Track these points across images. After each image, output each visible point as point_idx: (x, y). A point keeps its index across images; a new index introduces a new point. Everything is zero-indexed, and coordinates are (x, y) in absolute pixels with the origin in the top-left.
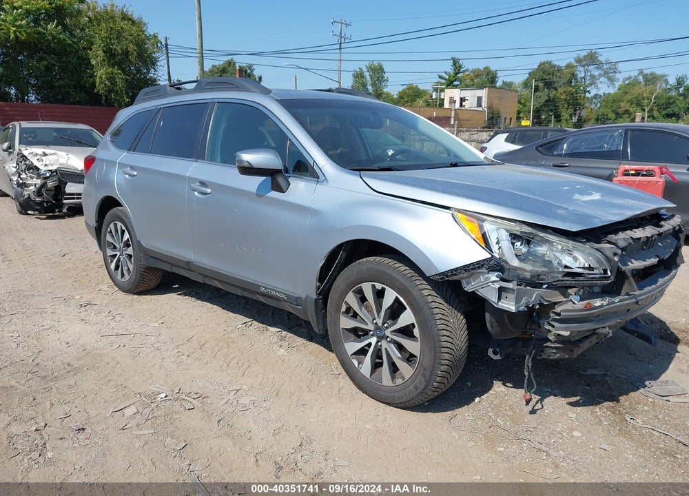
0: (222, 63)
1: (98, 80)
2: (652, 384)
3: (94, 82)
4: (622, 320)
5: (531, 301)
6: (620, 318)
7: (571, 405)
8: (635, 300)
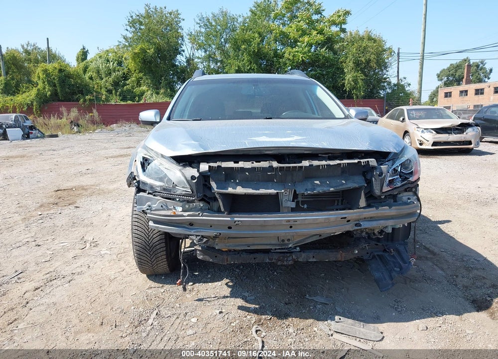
0: (458, 61)
1: (346, 82)
2: (342, 320)
3: (344, 83)
4: (220, 234)
5: (154, 206)
6: (218, 232)
7: (240, 308)
8: (229, 219)
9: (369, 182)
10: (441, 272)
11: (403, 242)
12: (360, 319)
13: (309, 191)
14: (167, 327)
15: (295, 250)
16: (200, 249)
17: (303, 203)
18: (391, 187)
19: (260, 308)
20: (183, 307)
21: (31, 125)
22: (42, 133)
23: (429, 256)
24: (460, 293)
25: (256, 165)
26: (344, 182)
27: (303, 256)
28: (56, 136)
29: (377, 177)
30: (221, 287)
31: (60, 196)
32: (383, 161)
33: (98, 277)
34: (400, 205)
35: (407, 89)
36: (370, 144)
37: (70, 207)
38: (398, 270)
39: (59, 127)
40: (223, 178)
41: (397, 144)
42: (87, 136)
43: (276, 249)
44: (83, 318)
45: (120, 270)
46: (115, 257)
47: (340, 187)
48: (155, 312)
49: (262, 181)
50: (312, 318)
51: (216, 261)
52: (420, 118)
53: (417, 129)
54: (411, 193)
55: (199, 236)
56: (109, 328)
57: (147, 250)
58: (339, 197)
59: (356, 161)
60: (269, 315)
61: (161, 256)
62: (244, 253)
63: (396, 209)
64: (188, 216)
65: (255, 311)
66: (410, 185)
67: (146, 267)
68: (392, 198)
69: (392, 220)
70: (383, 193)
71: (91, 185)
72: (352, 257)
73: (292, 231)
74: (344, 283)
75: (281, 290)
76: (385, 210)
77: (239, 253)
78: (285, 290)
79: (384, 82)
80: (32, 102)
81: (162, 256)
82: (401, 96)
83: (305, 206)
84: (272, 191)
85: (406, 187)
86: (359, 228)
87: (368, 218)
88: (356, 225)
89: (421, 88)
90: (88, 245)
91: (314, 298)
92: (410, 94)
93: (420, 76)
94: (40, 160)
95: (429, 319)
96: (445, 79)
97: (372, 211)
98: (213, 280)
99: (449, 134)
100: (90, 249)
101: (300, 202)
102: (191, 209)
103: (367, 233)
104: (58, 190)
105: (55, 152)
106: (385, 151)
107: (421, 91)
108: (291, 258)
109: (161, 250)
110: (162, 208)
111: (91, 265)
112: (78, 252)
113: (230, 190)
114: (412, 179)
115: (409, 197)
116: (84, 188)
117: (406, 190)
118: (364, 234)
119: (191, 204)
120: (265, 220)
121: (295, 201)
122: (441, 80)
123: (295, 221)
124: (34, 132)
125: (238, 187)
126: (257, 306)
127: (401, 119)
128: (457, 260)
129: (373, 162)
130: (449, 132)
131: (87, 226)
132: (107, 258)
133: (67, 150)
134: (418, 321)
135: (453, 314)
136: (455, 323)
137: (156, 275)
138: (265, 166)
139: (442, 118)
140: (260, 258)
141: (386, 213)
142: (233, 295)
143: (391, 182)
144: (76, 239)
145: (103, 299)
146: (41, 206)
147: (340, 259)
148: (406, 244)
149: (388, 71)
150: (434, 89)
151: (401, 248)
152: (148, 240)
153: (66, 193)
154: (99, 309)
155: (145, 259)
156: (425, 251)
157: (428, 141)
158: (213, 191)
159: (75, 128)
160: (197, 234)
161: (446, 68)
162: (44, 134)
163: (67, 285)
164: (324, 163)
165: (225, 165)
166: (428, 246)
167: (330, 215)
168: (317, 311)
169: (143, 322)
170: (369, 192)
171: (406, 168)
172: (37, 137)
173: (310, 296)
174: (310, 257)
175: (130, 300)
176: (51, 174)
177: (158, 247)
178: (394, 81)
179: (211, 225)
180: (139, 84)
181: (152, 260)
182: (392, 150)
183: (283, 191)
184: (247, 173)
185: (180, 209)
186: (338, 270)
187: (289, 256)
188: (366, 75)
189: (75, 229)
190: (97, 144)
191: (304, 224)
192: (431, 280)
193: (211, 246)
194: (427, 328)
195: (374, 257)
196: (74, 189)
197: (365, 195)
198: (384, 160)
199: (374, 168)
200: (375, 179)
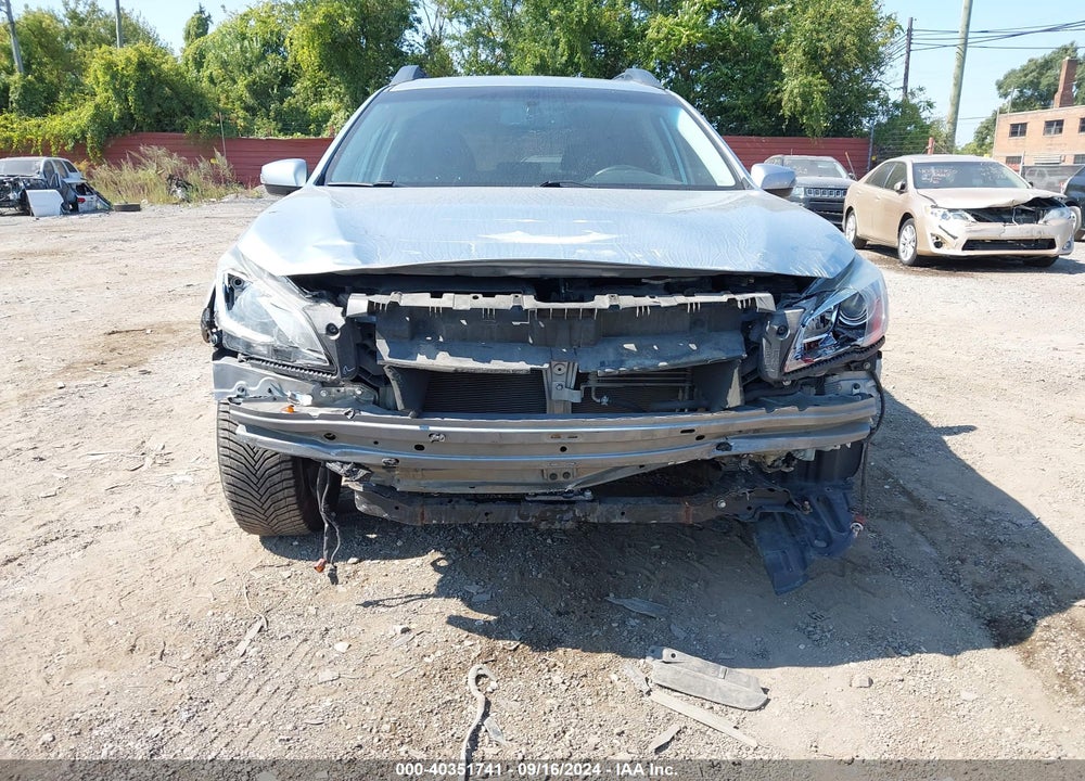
1: (786, 97)
2: (676, 659)
3: (780, 101)
4: (397, 461)
5: (253, 390)
6: (393, 455)
7: (454, 621)
8: (417, 428)
9: (754, 349)
10: (927, 549)
11: (841, 483)
12: (722, 655)
13: (609, 366)
14: (277, 660)
15: (581, 497)
16: (361, 489)
17: (600, 392)
18: (806, 361)
19: (498, 621)
20: (322, 614)
21: (80, 182)
22: (105, 200)
23: (907, 511)
24: (963, 601)
25: (483, 302)
26: (694, 347)
27: (598, 513)
28: (137, 208)
29: (773, 337)
30: (420, 571)
31: (116, 345)
32: (793, 298)
33: (150, 537)
34: (831, 401)
35: (924, 114)
36: (765, 257)
37: (132, 372)
38: (823, 545)
39: (143, 188)
40: (406, 330)
41: (833, 256)
42: (205, 209)
43: (536, 495)
44: (94, 633)
45: (202, 523)
46: (200, 490)
47: (684, 360)
48: (257, 626)
49: (499, 341)
50: (612, 650)
51: (395, 517)
52: (943, 184)
53: (931, 210)
54: (862, 374)
55: (349, 463)
56: (146, 659)
57: (252, 484)
58: (684, 381)
59: (724, 298)
60: (514, 639)
61: (285, 498)
62: (463, 501)
63: (817, 413)
64: (322, 417)
65: (486, 630)
66: (857, 355)
67: (252, 521)
68: (812, 386)
69: (806, 438)
70: (786, 374)
71: (188, 323)
72: (713, 515)
73: (564, 457)
74: (701, 567)
75: (554, 581)
76: (788, 415)
77: (450, 502)
78: (563, 581)
79: (873, 99)
80: (83, 133)
81: (288, 497)
82: (910, 133)
83: (605, 400)
84: (522, 366)
85: (847, 359)
86: (726, 453)
87: (748, 431)
88: (719, 447)
89: (956, 112)
90: (149, 461)
91: (626, 602)
92: (929, 127)
93: (955, 85)
94: (89, 261)
95: (881, 661)
96: (1016, 93)
97: (756, 416)
98: (405, 554)
99: (1005, 222)
100: (152, 470)
101: (593, 389)
102: (334, 400)
103: (751, 462)
104: (113, 333)
105: (126, 245)
106: (798, 273)
107: (956, 119)
108: (571, 515)
109: (285, 484)
110: (270, 395)
111: (144, 509)
112: (123, 476)
113: (421, 361)
114: (864, 341)
115: (857, 382)
116: (171, 330)
117: (848, 367)
118: (744, 465)
119: (334, 390)
120: (500, 433)
121: (582, 387)
122: (1005, 95)
123: (573, 436)
124: (87, 198)
125: (441, 353)
126: (492, 618)
127: (898, 186)
128: (970, 521)
129: (765, 300)
130: (1006, 217)
131: (158, 416)
132: (184, 491)
133: (154, 240)
134: (854, 664)
135: (938, 651)
136: (937, 674)
137: (281, 538)
138: (502, 307)
139: (994, 185)
140: (498, 513)
141: (790, 420)
142: (443, 590)
143: (810, 348)
144: (127, 445)
145: (148, 590)
146: (68, 368)
147: (683, 520)
148: (848, 487)
149: (882, 73)
150: (989, 115)
151: (836, 496)
152: (253, 463)
153: (129, 338)
154: (134, 614)
155: (248, 503)
156: (903, 499)
157: (955, 238)
158: (379, 362)
159: (179, 191)
160: (345, 459)
161: (1018, 68)
162: (109, 204)
163: (77, 554)
164: (646, 301)
165: (410, 300)
166: (910, 487)
167: (655, 424)
168: (625, 633)
169: (225, 648)
170: (755, 371)
171: (850, 315)
172: (96, 210)
173: (617, 596)
174: (615, 513)
175: (210, 595)
176: (108, 293)
177: (276, 478)
178: (895, 96)
179: (376, 441)
180: (318, 96)
181: (265, 507)
182: (817, 271)
183: (546, 366)
184: (464, 322)
185: (306, 400)
186: (693, 538)
187: (567, 511)
188: (832, 82)
189: (129, 423)
190: (222, 227)
191: (593, 442)
192: (903, 567)
193: (388, 485)
194: (871, 682)
195: (764, 516)
196: (148, 331)
197: (743, 378)
198: (797, 295)
199: (767, 315)
200: (767, 340)
